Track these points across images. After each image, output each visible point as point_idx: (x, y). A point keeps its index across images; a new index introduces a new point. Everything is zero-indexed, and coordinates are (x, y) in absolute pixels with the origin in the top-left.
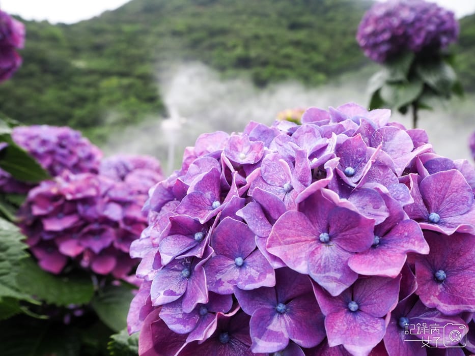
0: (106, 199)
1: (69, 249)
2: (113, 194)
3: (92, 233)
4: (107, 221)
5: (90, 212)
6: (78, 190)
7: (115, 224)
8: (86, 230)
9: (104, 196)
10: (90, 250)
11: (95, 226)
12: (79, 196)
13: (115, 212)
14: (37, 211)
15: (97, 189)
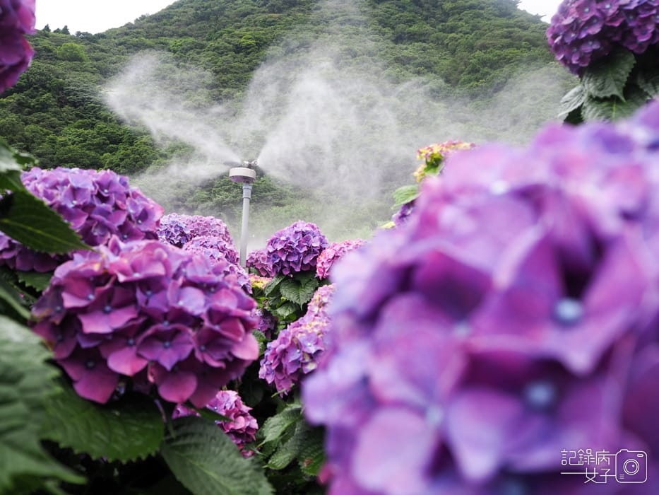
0: (180, 281)
1: (123, 364)
2: (189, 272)
3: (160, 337)
4: (182, 317)
5: (156, 302)
6: (135, 268)
7: (196, 321)
8: (149, 332)
9: (175, 277)
10: (157, 365)
11: (165, 326)
12: (137, 276)
13: (194, 302)
14: (70, 302)
15: (166, 264)
